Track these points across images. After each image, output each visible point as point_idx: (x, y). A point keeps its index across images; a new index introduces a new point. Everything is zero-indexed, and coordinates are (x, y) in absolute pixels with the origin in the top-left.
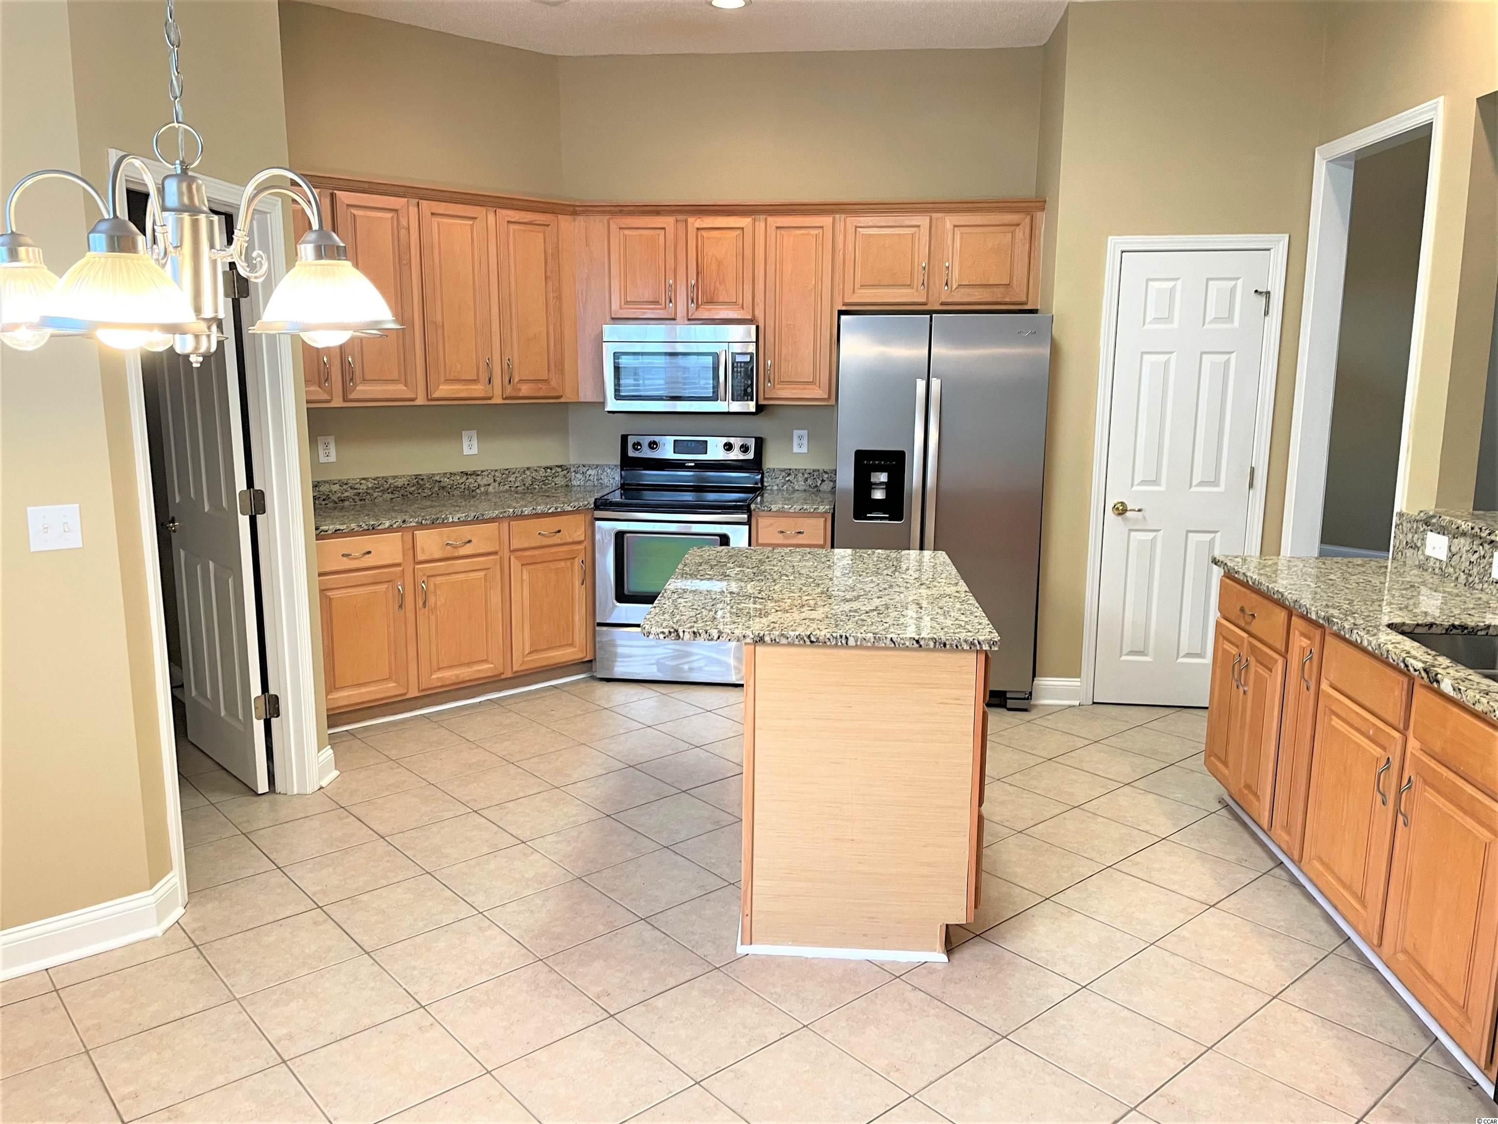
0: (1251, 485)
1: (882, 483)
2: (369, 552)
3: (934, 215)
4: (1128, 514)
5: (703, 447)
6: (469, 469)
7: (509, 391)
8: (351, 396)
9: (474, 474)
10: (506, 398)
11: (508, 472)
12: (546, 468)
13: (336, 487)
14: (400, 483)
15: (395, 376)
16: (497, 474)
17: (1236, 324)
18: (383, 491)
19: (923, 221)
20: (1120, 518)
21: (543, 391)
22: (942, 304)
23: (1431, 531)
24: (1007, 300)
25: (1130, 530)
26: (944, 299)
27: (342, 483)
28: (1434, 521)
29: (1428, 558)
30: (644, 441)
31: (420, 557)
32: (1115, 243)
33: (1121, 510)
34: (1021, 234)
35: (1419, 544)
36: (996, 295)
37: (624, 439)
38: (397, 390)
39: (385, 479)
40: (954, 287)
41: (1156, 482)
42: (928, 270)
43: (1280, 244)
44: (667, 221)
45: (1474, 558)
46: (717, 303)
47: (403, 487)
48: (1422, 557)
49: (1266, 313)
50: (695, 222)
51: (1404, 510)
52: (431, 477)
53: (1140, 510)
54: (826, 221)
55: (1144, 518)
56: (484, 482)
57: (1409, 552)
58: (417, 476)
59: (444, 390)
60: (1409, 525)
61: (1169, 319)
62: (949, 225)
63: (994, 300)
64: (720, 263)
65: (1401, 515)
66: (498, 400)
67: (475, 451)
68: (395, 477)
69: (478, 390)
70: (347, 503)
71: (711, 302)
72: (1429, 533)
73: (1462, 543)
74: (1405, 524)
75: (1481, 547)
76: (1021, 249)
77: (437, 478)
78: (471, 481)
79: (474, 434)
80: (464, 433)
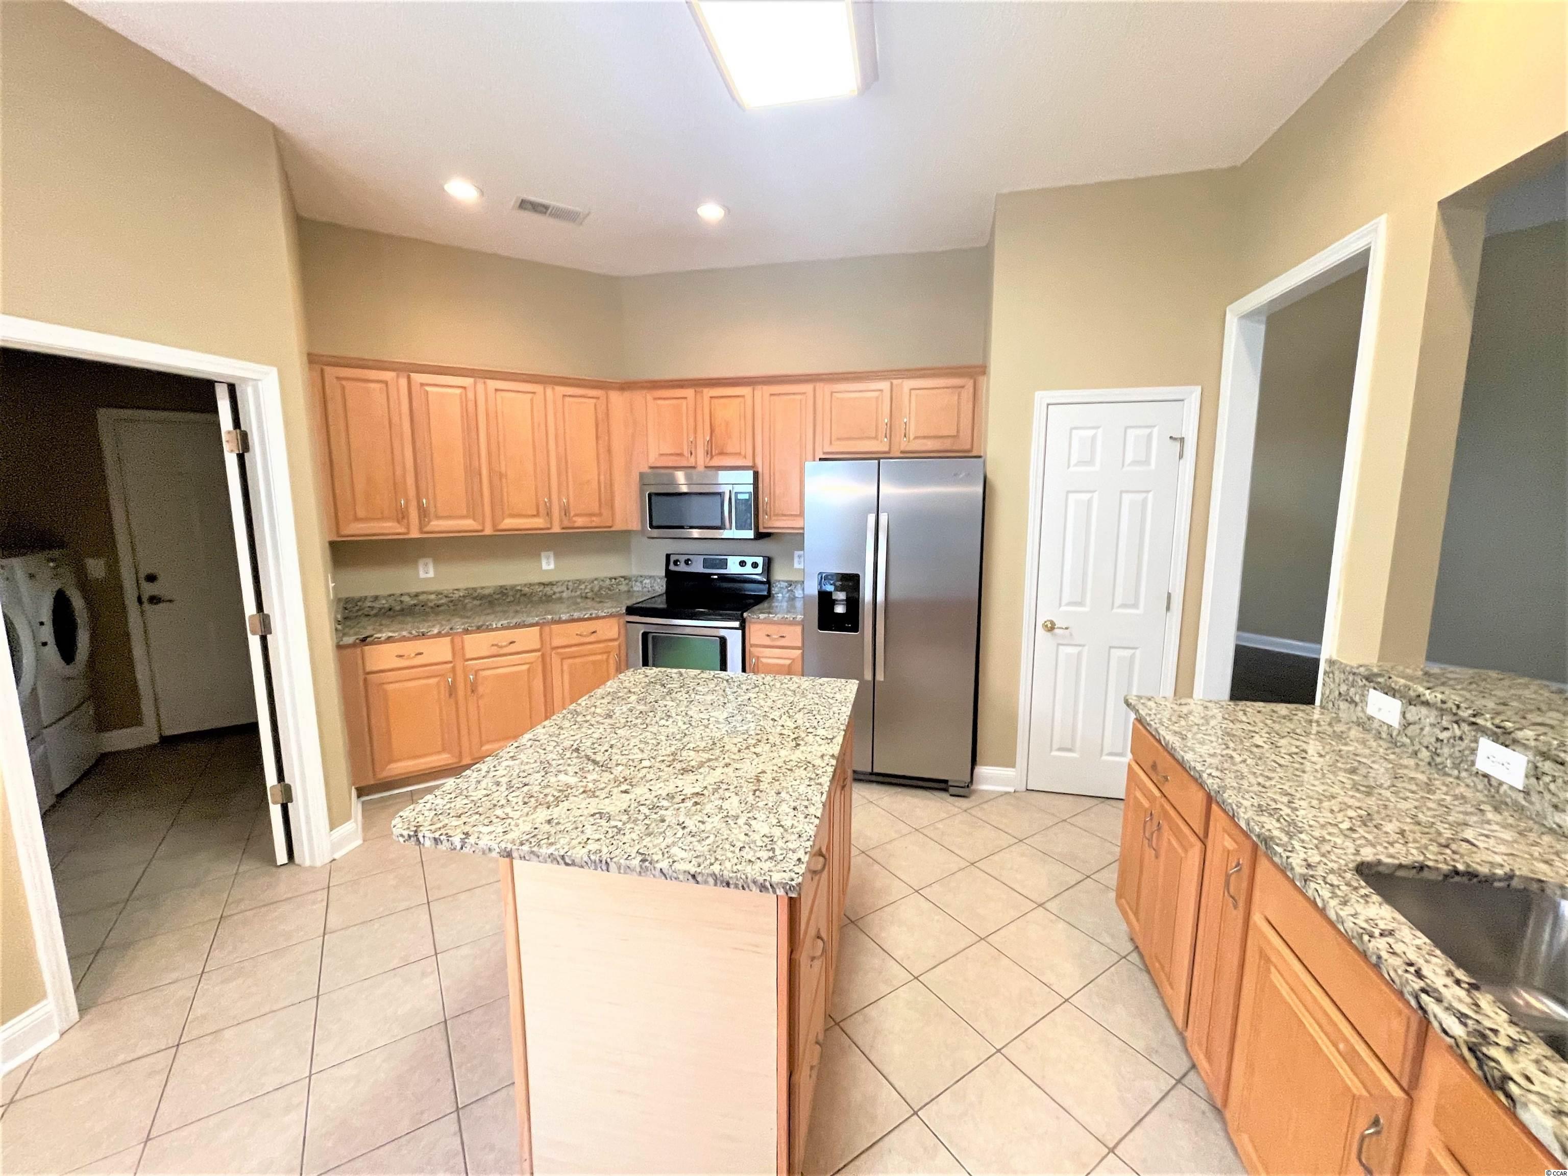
0: (1168, 608)
1: (842, 600)
2: (421, 654)
3: (895, 382)
4: (1056, 631)
5: (724, 564)
6: (545, 580)
7: (566, 523)
8: (426, 529)
9: (551, 584)
10: (563, 528)
11: (580, 582)
12: (611, 579)
13: (433, 597)
14: (487, 592)
15: (465, 512)
16: (570, 584)
17: (1153, 465)
18: (475, 598)
19: (884, 385)
20: (1049, 634)
21: (596, 521)
22: (902, 452)
23: (1375, 688)
24: (954, 448)
25: (1059, 644)
26: (902, 448)
27: (438, 594)
28: (1380, 680)
29: (1370, 718)
30: (683, 559)
31: (468, 656)
32: (1042, 397)
33: (1051, 627)
34: (967, 394)
35: (1357, 699)
36: (947, 444)
37: (668, 557)
38: (468, 524)
39: (475, 589)
40: (912, 437)
41: (1081, 604)
42: (891, 426)
43: (1194, 395)
44: (689, 393)
45: (1444, 735)
46: (726, 454)
47: (490, 595)
48: (1361, 715)
49: (1181, 456)
50: (709, 392)
51: (1335, 657)
52: (513, 587)
53: (1067, 628)
54: (808, 388)
55: (1071, 635)
56: (559, 589)
57: (1343, 705)
58: (501, 587)
59: (509, 523)
60: (1342, 676)
61: (1091, 462)
62: (906, 390)
63: (942, 448)
64: (727, 424)
65: (1331, 663)
66: (556, 529)
67: (552, 566)
68: (482, 588)
69: (539, 522)
71: (722, 453)
72: (1371, 690)
73: (1427, 716)
74: (1337, 673)
75: (1455, 726)
76: (967, 407)
77: (519, 588)
78: (548, 589)
79: (551, 554)
80: (543, 554)
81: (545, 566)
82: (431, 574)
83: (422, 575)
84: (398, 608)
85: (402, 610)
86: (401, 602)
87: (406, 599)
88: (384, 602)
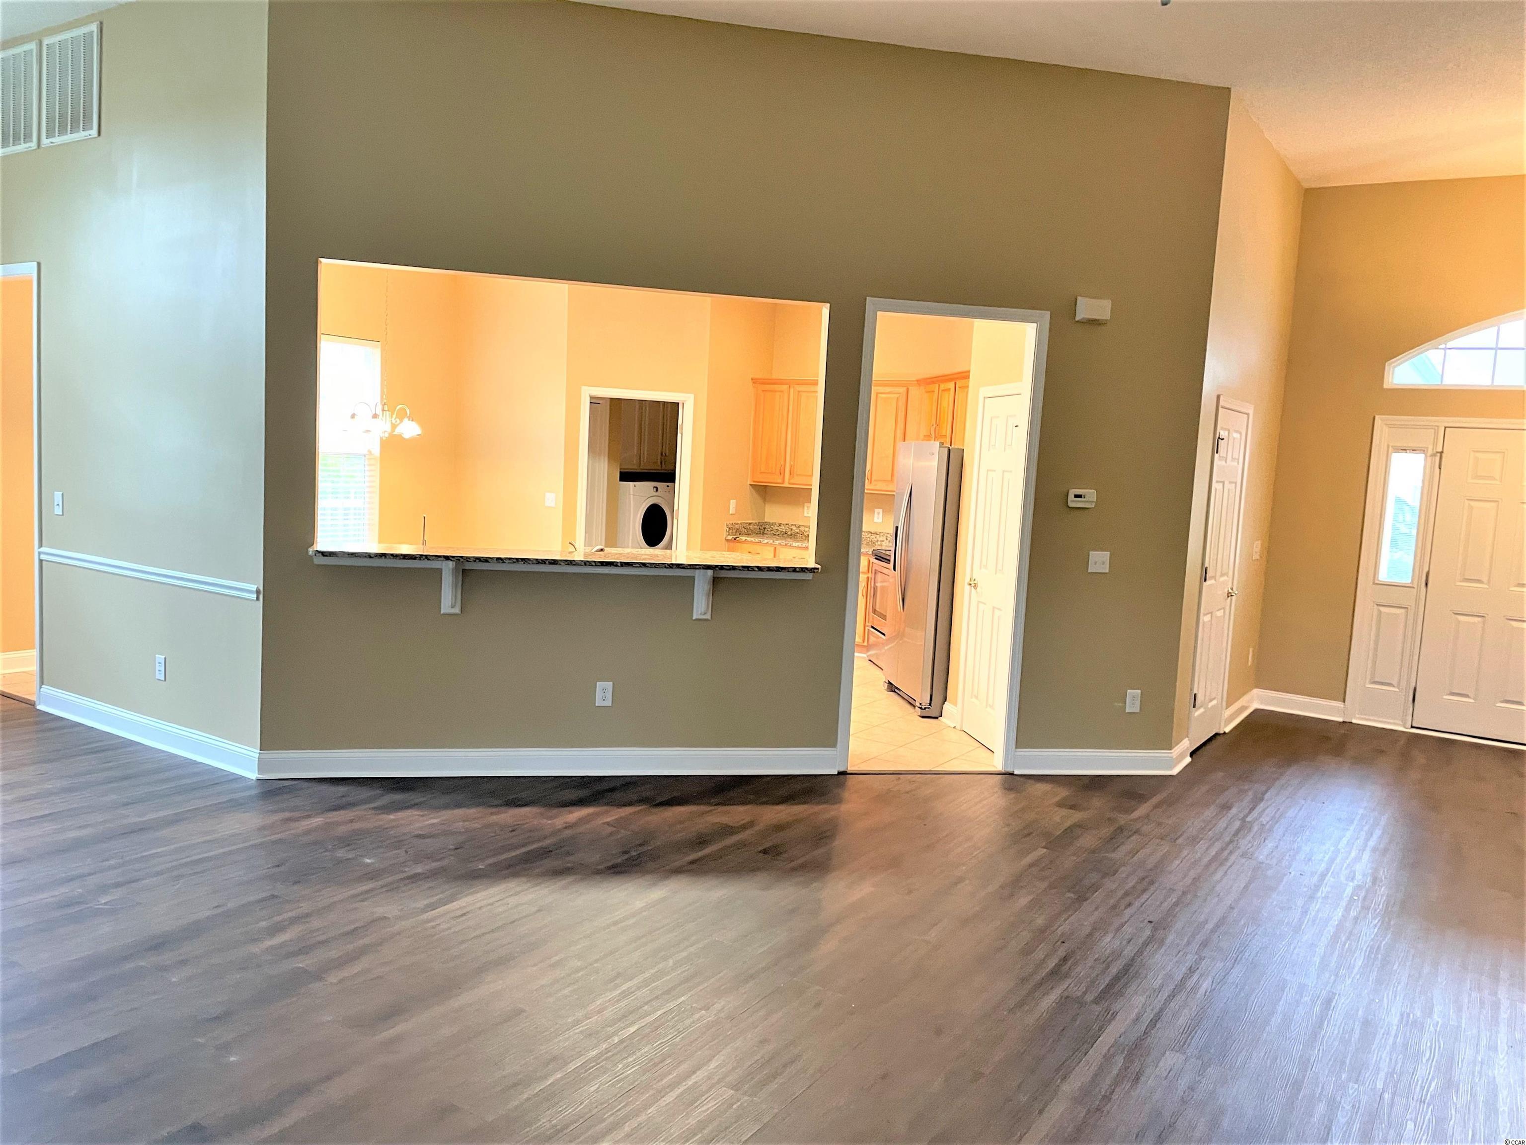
4: (977, 589)
20: (974, 591)
32: (982, 392)
33: (975, 586)
41: (986, 567)
61: (995, 446)
78: (873, 537)
79: (881, 511)
80: (877, 510)
81: (876, 520)
83: (806, 514)
84: (789, 533)
85: (791, 535)
86: (791, 529)
87: (794, 528)
88: (783, 528)
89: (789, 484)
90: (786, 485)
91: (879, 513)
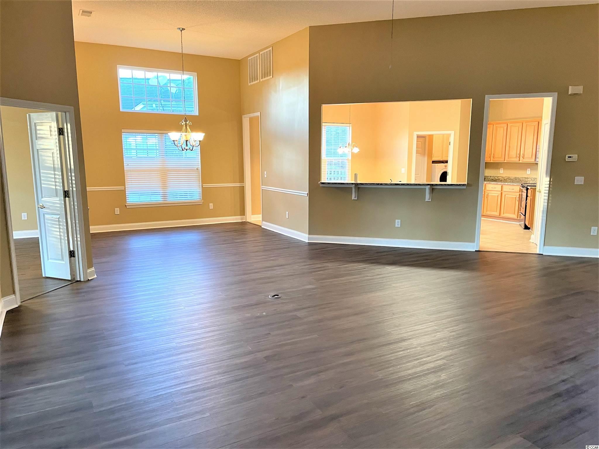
9: (527, 178)
13: (501, 178)
14: (512, 178)
16: (532, 179)
18: (509, 180)
27: (502, 177)
39: (510, 177)
47: (513, 179)
52: (518, 178)
58: (515, 177)
59: (510, 160)
70: (502, 181)
81: (528, 173)
82: (502, 172)
83: (501, 172)
84: (494, 180)
85: (495, 180)
87: (496, 177)
88: (492, 178)
89: (493, 161)
90: (492, 161)
91: (529, 170)
